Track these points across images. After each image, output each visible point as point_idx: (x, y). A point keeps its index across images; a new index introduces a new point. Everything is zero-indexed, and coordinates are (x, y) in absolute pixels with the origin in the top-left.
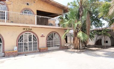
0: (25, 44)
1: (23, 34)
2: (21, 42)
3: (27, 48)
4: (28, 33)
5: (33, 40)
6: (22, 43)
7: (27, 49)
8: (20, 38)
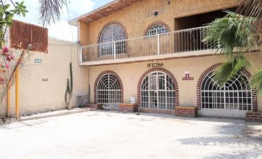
0: (153, 93)
1: (149, 75)
2: (145, 90)
3: (156, 101)
4: (157, 72)
5: (166, 87)
6: (147, 92)
7: (156, 104)
8: (144, 83)
